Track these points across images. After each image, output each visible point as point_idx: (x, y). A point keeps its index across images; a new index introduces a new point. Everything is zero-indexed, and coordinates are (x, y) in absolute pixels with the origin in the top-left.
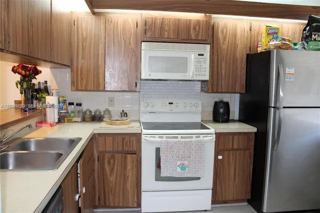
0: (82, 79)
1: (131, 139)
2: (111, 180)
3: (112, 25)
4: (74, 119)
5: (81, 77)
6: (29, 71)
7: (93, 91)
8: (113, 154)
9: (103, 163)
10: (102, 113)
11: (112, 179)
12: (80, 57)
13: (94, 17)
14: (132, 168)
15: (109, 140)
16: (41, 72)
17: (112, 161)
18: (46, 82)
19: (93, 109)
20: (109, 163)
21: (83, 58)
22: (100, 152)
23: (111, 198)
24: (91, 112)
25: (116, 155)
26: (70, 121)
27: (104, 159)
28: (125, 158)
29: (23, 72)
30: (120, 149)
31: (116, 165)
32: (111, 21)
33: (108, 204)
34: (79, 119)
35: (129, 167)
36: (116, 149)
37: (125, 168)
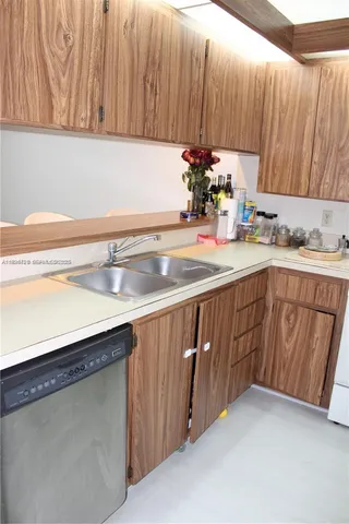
0: (274, 175)
1: (331, 286)
2: (287, 347)
3: (332, 81)
4: (259, 239)
5: (273, 171)
6: (200, 158)
7: (290, 195)
8: (296, 305)
9: (279, 317)
10: (307, 236)
11: (289, 346)
12: (275, 137)
13: (301, 68)
14: (323, 337)
15: (294, 281)
16: (219, 160)
17: (292, 317)
18: (229, 177)
19: (292, 226)
20: (288, 319)
21: (278, 139)
22: (277, 299)
23: (282, 376)
24: (288, 231)
25: (300, 309)
26: (252, 241)
27: (280, 310)
28: (314, 318)
29: (192, 160)
30: (309, 300)
31: (297, 325)
32: (331, 73)
33: (275, 384)
34: (267, 241)
35: (317, 335)
36: (302, 299)
37: (311, 334)
